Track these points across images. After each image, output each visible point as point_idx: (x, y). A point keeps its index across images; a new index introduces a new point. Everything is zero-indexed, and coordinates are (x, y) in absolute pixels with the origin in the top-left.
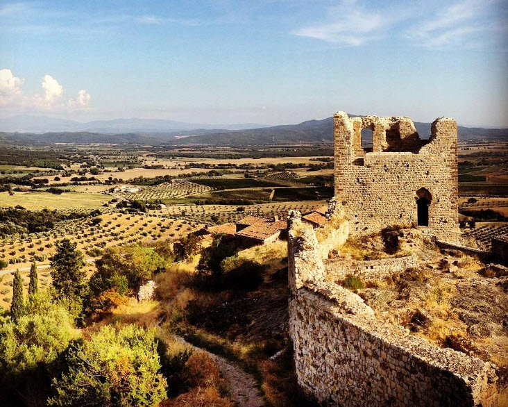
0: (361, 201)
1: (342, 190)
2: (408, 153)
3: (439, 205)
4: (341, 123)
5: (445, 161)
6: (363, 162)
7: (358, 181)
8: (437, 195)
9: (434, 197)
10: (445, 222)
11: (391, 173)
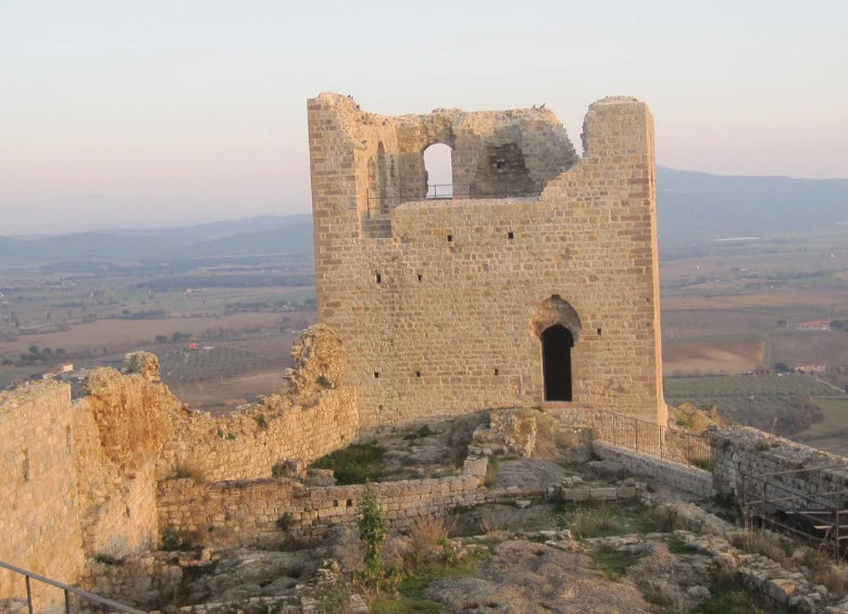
0: (388, 333)
1: (337, 305)
2: (510, 201)
3: (601, 344)
4: (329, 122)
5: (614, 218)
6: (389, 228)
7: (379, 280)
8: (594, 317)
9: (588, 321)
10: (621, 390)
11: (467, 257)
